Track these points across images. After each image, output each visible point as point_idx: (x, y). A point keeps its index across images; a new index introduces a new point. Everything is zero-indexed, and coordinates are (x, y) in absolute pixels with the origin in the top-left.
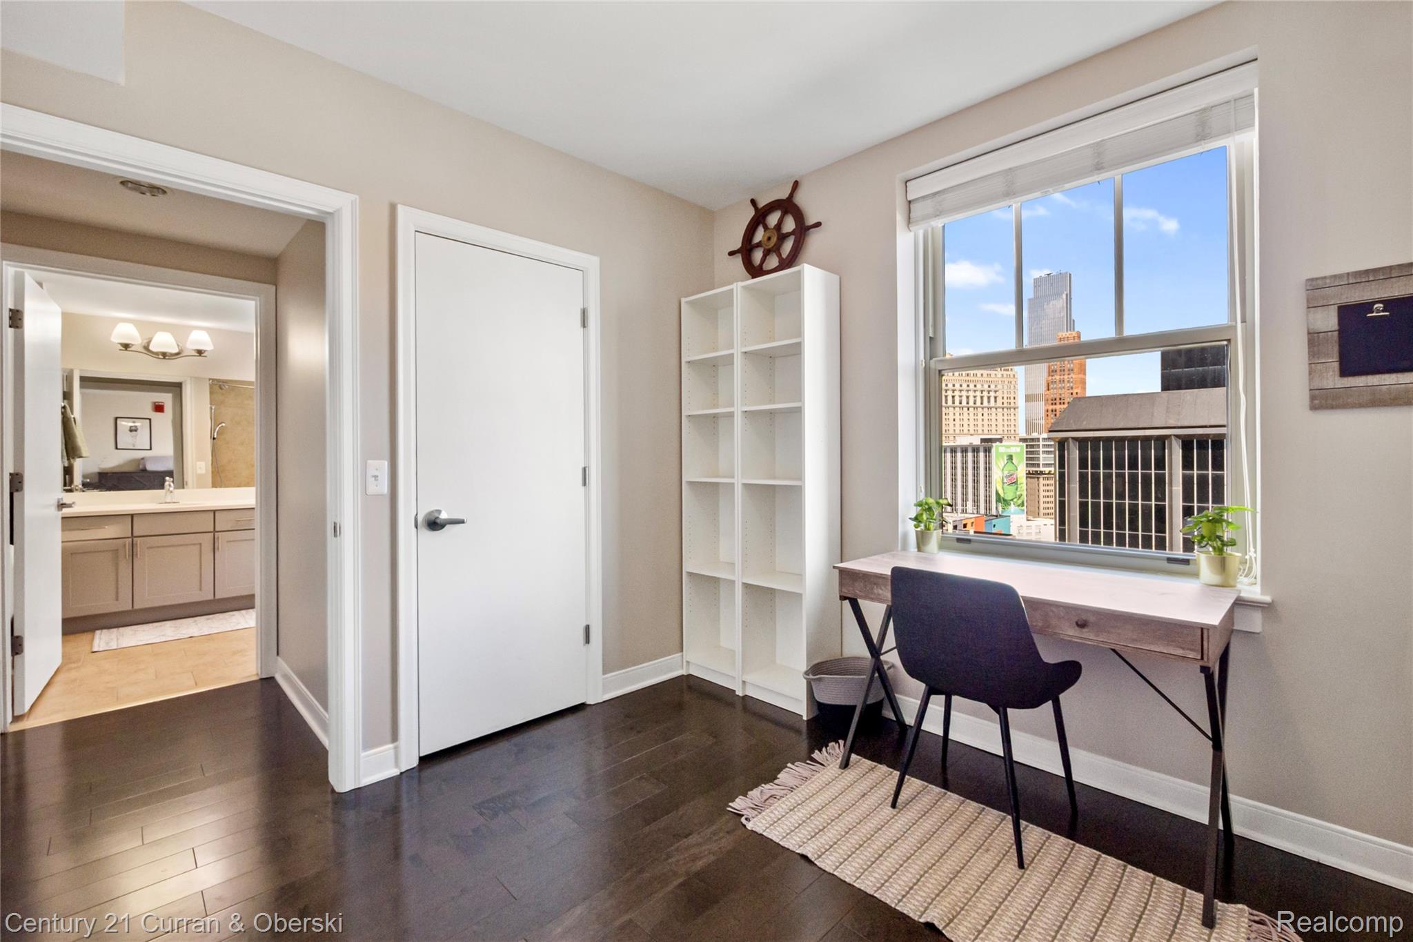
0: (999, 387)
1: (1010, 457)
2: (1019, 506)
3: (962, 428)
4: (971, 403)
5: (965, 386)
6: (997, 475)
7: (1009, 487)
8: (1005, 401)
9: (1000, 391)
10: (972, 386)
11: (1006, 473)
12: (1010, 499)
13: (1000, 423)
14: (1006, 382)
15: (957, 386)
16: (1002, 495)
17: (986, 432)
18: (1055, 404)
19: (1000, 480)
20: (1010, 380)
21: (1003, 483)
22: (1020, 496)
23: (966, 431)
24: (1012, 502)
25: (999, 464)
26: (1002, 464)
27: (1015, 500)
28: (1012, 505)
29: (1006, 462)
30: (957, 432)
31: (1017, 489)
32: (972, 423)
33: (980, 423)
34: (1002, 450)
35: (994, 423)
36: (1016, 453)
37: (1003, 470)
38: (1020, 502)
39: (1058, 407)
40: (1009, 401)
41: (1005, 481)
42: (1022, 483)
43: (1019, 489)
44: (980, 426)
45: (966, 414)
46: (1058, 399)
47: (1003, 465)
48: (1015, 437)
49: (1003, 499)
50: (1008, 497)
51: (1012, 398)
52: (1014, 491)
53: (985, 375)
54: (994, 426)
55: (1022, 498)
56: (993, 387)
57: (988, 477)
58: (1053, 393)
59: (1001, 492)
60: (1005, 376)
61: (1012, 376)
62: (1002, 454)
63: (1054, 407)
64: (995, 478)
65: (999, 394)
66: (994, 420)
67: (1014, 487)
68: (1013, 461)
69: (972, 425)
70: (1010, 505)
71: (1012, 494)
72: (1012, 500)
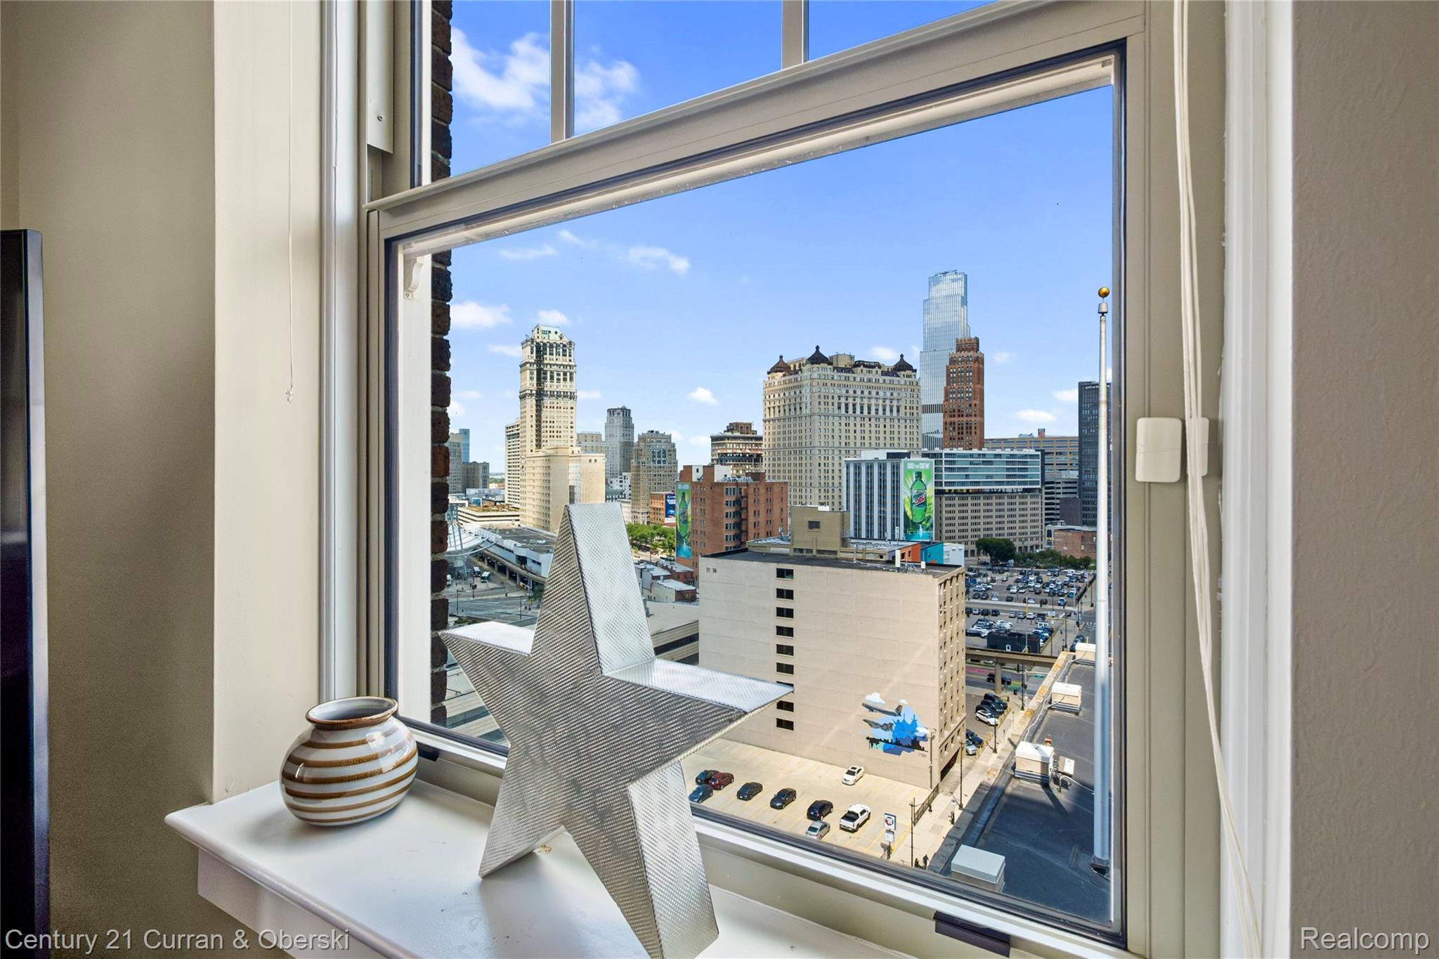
0: (903, 394)
1: (919, 475)
2: (927, 529)
3: (863, 441)
4: (873, 412)
5: (866, 393)
6: (905, 495)
7: (917, 508)
8: (908, 411)
9: (903, 400)
10: (874, 393)
11: (915, 492)
12: (919, 521)
13: (903, 436)
14: (909, 390)
15: (859, 393)
16: (911, 517)
17: (888, 446)
18: (954, 416)
19: (907, 500)
20: (913, 387)
21: (912, 504)
22: (929, 518)
23: (867, 445)
24: (920, 525)
25: (907, 481)
26: (910, 483)
27: (924, 523)
28: (921, 529)
29: (915, 480)
30: (858, 445)
31: (925, 511)
32: (873, 435)
33: (882, 435)
34: (910, 466)
35: (896, 436)
36: (926, 470)
37: (911, 489)
38: (928, 525)
39: (956, 419)
40: (912, 411)
41: (914, 501)
42: (931, 504)
43: (928, 510)
44: (882, 439)
45: (867, 425)
46: (956, 411)
47: (912, 483)
48: (917, 452)
49: (912, 521)
50: (917, 520)
51: (915, 408)
52: (922, 512)
53: (887, 381)
54: (896, 439)
55: (930, 521)
56: (895, 394)
57: (896, 496)
58: (953, 405)
59: (909, 513)
60: (908, 383)
61: (915, 384)
62: (910, 471)
63: (953, 419)
64: (903, 498)
65: (902, 404)
66: (896, 432)
67: (922, 509)
68: (923, 480)
69: (873, 438)
70: (919, 528)
71: (921, 516)
72: (921, 523)
